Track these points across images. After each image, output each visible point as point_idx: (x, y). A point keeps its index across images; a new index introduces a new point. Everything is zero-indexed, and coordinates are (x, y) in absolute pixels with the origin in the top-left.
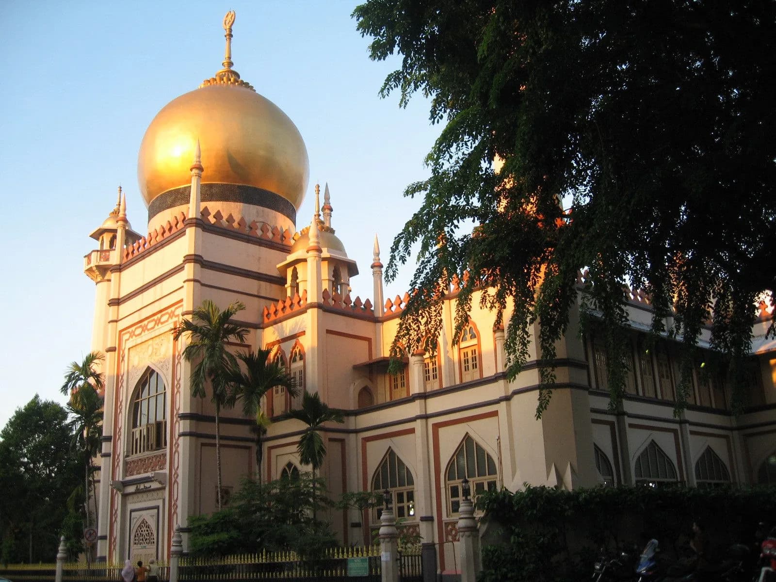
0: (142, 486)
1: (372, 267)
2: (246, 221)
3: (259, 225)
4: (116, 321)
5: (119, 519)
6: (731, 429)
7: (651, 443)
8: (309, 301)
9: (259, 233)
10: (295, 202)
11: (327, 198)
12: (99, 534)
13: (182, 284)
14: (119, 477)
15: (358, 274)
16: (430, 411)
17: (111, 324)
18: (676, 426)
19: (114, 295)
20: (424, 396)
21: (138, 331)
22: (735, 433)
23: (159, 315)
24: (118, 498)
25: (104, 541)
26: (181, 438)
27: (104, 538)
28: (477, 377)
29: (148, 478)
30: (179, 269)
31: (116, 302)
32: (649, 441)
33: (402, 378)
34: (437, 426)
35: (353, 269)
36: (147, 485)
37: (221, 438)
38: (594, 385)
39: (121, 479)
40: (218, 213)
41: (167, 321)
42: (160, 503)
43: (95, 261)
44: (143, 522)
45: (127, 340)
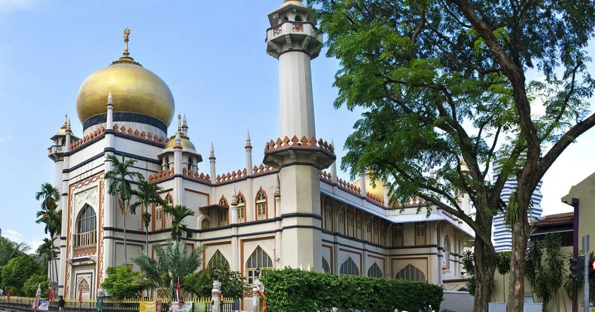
0: (83, 263)
1: (210, 159)
2: (139, 131)
3: (147, 134)
4: (67, 180)
5: (70, 278)
6: (386, 256)
7: (349, 259)
8: (175, 174)
9: (147, 138)
10: (166, 122)
11: (185, 122)
12: (59, 285)
13: (104, 162)
14: (71, 257)
15: (202, 161)
16: (240, 233)
17: (64, 182)
18: (362, 252)
19: (65, 168)
20: (237, 226)
21: (80, 185)
22: (388, 257)
23: (91, 178)
24: (70, 267)
25: (62, 288)
26: (105, 239)
27: (62, 287)
28: (264, 218)
29: (87, 258)
30: (102, 155)
31: (67, 171)
32: (348, 258)
33: (225, 216)
34: (243, 241)
35: (199, 159)
36: (86, 262)
37: (127, 240)
38: (324, 228)
39: (71, 259)
40: (123, 127)
41: (96, 181)
42: (93, 271)
43: (54, 151)
44: (83, 280)
45: (73, 190)
